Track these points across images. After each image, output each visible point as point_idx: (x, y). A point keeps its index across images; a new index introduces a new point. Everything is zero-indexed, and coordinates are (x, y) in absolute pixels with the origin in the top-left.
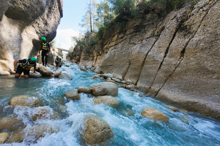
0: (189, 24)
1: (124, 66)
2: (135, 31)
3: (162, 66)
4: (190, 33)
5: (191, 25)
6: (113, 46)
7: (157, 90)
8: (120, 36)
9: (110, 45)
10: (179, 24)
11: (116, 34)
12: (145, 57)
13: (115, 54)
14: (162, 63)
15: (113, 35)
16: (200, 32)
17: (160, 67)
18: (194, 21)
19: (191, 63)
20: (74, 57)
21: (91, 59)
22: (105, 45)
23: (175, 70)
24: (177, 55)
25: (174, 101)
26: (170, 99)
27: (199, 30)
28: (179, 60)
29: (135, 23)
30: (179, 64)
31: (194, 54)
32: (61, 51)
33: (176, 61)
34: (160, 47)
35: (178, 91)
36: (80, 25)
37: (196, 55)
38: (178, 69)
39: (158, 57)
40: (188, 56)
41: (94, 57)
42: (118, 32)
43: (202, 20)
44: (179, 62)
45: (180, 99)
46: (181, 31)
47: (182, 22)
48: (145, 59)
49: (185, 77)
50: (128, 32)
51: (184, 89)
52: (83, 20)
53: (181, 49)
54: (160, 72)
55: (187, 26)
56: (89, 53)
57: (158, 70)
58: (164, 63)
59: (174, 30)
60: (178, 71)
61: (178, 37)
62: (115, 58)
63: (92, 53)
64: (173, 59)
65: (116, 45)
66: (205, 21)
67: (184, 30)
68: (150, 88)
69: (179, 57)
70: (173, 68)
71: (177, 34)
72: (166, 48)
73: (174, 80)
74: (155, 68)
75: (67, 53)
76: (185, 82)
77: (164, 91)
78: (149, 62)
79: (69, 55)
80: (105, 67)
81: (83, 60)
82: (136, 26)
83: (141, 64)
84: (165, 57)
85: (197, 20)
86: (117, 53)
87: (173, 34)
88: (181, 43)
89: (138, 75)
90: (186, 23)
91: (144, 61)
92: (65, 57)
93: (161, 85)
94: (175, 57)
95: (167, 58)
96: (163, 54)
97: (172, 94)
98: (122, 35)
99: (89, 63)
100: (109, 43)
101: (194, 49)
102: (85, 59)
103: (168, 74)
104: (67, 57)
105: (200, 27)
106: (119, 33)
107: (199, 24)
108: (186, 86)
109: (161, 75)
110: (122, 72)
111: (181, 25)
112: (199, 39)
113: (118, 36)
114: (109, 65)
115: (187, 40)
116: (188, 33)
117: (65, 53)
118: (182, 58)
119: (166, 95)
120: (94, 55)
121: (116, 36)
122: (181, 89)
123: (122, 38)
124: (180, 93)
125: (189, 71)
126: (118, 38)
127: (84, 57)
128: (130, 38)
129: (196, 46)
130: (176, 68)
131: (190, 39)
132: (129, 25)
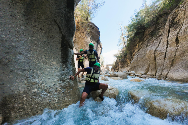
0: (178, 19)
1: (146, 63)
2: (150, 36)
3: (166, 55)
4: (179, 25)
5: (179, 19)
6: (137, 52)
7: (166, 74)
8: (140, 44)
9: (135, 52)
10: (171, 22)
11: (137, 43)
12: (154, 53)
13: (138, 57)
14: (166, 53)
15: (135, 45)
16: (185, 22)
17: (165, 57)
18: (180, 16)
19: (185, 46)
20: (116, 68)
21: (126, 66)
22: (133, 53)
23: (175, 55)
24: (173, 44)
25: (179, 79)
26: (175, 78)
27: (185, 20)
28: (176, 47)
29: (150, 30)
30: (177, 49)
31: (185, 38)
32: (108, 66)
33: (175, 48)
34: (163, 42)
35: (181, 70)
36: (117, 45)
37: (187, 39)
38: (178, 53)
39: (163, 49)
40: (182, 42)
41: (128, 64)
42: (138, 41)
43: (184, 14)
44: (176, 48)
45: (183, 76)
46: (173, 27)
47: (173, 20)
48: (155, 54)
49: (184, 58)
50: (145, 39)
51: (185, 67)
52: (119, 42)
53: (174, 39)
54: (166, 60)
55: (177, 21)
56: (124, 62)
57: (165, 58)
58: (167, 52)
59: (168, 28)
60: (177, 55)
61: (172, 31)
62: (138, 60)
63: (126, 61)
64: (172, 47)
65: (138, 50)
66: (186, 14)
67: (175, 25)
68: (161, 74)
69: (176, 44)
70: (174, 54)
71: (170, 30)
72: (166, 42)
73: (177, 63)
74: (162, 58)
75: (112, 66)
76: (185, 61)
77: (171, 73)
78: (158, 55)
79: (113, 67)
80: (133, 69)
81: (120, 68)
82: (151, 32)
83: (154, 59)
84: (167, 48)
85: (181, 15)
86: (139, 56)
87: (168, 30)
88: (174, 34)
89: (155, 67)
90: (176, 20)
91: (155, 56)
92: (111, 69)
93: (169, 69)
94: (173, 45)
95: (168, 48)
96: (166, 47)
97: (177, 74)
98: (141, 42)
99: (125, 69)
100: (135, 51)
101: (183, 35)
102: (122, 67)
103: (172, 60)
104: (112, 70)
105: (185, 19)
106: (140, 42)
107: (183, 17)
108: (186, 64)
109: (167, 62)
110: (145, 69)
111: (173, 22)
112: (185, 27)
113: (139, 44)
114: (135, 66)
115: (177, 31)
116: (178, 26)
117: (110, 67)
118: (178, 44)
119: (172, 76)
120: (128, 63)
121: (138, 45)
122: (183, 68)
123: (142, 44)
124: (183, 72)
125: (186, 52)
126: (139, 46)
127: (121, 66)
128: (147, 43)
129: (184, 32)
130: (176, 53)
131: (180, 30)
132: (146, 34)
